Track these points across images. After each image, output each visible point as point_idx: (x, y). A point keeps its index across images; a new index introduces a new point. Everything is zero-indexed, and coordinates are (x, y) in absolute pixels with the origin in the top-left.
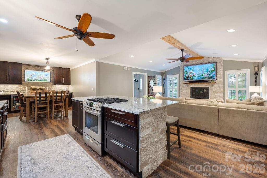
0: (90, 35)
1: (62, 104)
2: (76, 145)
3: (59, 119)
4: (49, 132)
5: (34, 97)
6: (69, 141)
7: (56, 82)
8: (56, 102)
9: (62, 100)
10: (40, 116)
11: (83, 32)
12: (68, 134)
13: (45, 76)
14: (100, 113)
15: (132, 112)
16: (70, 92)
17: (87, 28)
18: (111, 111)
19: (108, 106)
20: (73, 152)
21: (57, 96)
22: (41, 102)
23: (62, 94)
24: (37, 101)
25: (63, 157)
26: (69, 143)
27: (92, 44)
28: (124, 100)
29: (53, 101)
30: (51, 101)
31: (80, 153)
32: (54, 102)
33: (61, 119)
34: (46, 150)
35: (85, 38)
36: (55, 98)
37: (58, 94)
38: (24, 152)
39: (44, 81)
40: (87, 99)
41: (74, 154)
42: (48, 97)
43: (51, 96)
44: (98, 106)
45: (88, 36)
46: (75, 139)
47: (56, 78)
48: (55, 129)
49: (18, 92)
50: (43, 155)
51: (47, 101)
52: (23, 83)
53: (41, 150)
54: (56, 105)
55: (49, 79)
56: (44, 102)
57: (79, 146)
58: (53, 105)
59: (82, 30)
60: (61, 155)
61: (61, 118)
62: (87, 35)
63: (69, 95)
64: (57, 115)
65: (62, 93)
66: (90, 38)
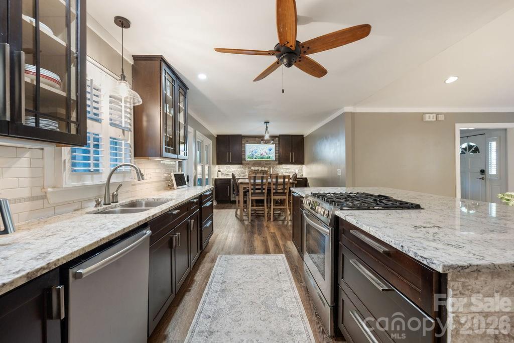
0: (308, 48)
1: (284, 197)
2: (288, 284)
3: (280, 223)
4: (260, 242)
5: (247, 184)
6: (281, 271)
7: (283, 159)
8: (276, 193)
9: (286, 191)
10: (258, 212)
11: (291, 46)
12: (284, 255)
13: (268, 152)
14: (328, 231)
15: (411, 254)
16: (304, 176)
17: (294, 34)
18: (351, 231)
19: (346, 217)
20: (280, 296)
21: (277, 184)
22: (257, 191)
23: (284, 181)
24: (252, 189)
25: (261, 300)
26: (280, 274)
27: (318, 71)
28: (407, 203)
29: (273, 191)
30: (269, 191)
31: (291, 306)
32: (274, 193)
33: (283, 223)
34: (245, 274)
35: (300, 61)
36: (274, 187)
37: (279, 180)
38: (221, 266)
39: (268, 158)
40: (312, 193)
41: (280, 303)
42: (265, 185)
43: (269, 183)
44: (324, 212)
45: (305, 52)
46: (292, 270)
47: (283, 153)
48: (269, 239)
49: (233, 175)
50: (239, 282)
51: (264, 191)
52: (243, 162)
53: (239, 272)
54: (277, 198)
55: (273, 156)
56: (260, 191)
57: (293, 288)
58: (273, 198)
59: (288, 43)
60: (261, 293)
61: (283, 221)
62: (302, 52)
63: (296, 182)
64: (280, 215)
65: (284, 177)
66: (311, 56)
